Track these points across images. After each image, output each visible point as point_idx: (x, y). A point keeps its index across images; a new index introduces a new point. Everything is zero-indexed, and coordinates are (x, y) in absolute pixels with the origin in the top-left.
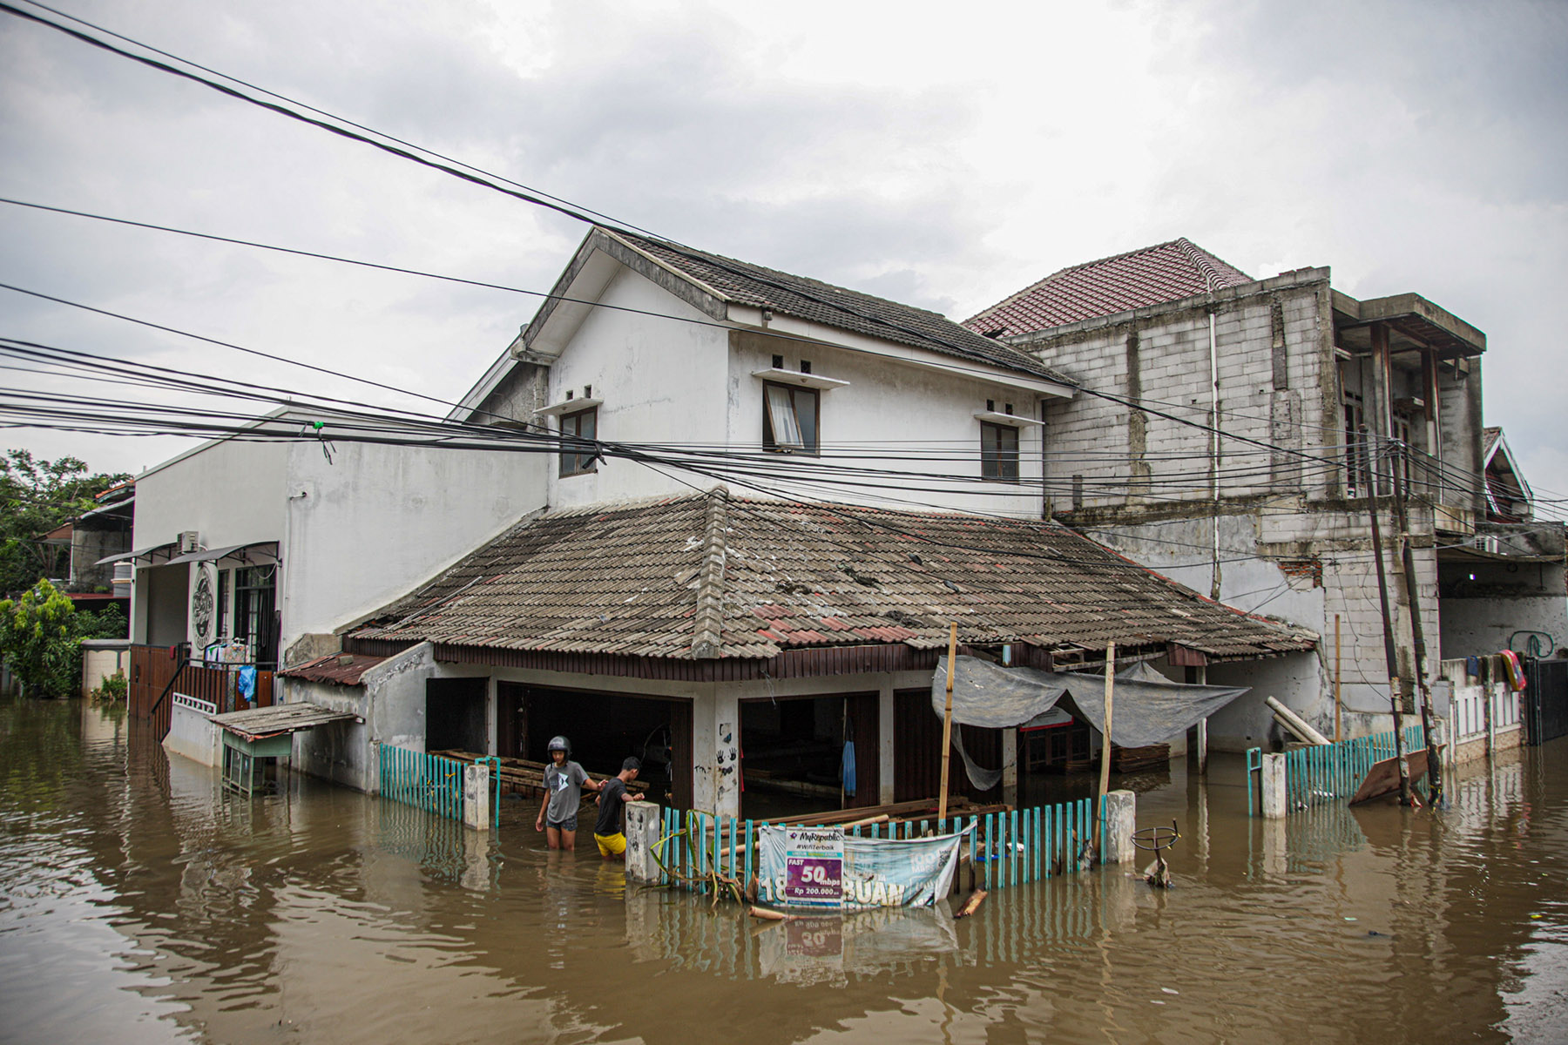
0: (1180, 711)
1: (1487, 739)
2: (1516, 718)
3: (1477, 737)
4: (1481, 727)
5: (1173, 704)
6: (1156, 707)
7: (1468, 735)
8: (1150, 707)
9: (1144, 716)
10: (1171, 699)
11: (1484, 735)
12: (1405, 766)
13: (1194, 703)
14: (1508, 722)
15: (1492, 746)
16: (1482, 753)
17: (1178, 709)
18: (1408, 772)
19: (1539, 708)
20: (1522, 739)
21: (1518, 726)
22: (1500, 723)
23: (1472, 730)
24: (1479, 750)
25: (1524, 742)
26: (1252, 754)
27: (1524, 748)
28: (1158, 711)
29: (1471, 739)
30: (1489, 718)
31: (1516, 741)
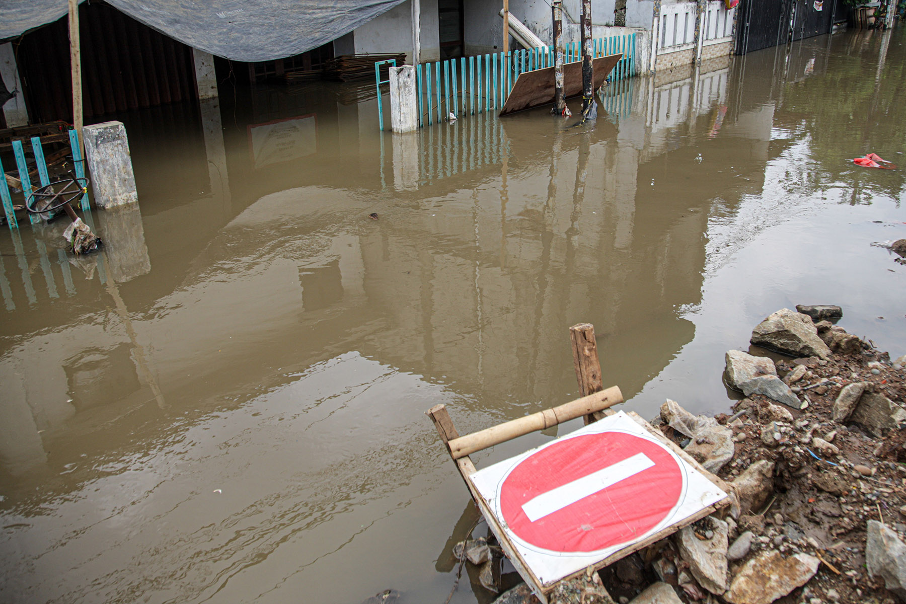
0: (333, 20)
1: (695, 50)
2: (729, 32)
3: (685, 48)
4: (690, 38)
5: (325, 13)
6: (308, 16)
7: (674, 46)
8: (301, 16)
9: (290, 27)
10: (327, 8)
11: (691, 46)
12: (560, 77)
13: (351, 12)
14: (720, 35)
15: (698, 57)
16: (688, 61)
17: (331, 18)
18: (562, 83)
19: (748, 24)
20: (731, 51)
21: (730, 39)
22: (712, 36)
23: (679, 41)
24: (687, 59)
25: (732, 53)
26: (381, 66)
27: (732, 57)
28: (310, 20)
29: (677, 50)
30: (698, 31)
31: (727, 52)
